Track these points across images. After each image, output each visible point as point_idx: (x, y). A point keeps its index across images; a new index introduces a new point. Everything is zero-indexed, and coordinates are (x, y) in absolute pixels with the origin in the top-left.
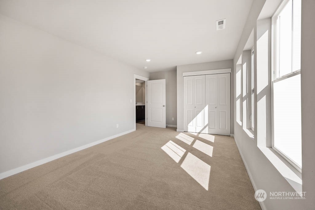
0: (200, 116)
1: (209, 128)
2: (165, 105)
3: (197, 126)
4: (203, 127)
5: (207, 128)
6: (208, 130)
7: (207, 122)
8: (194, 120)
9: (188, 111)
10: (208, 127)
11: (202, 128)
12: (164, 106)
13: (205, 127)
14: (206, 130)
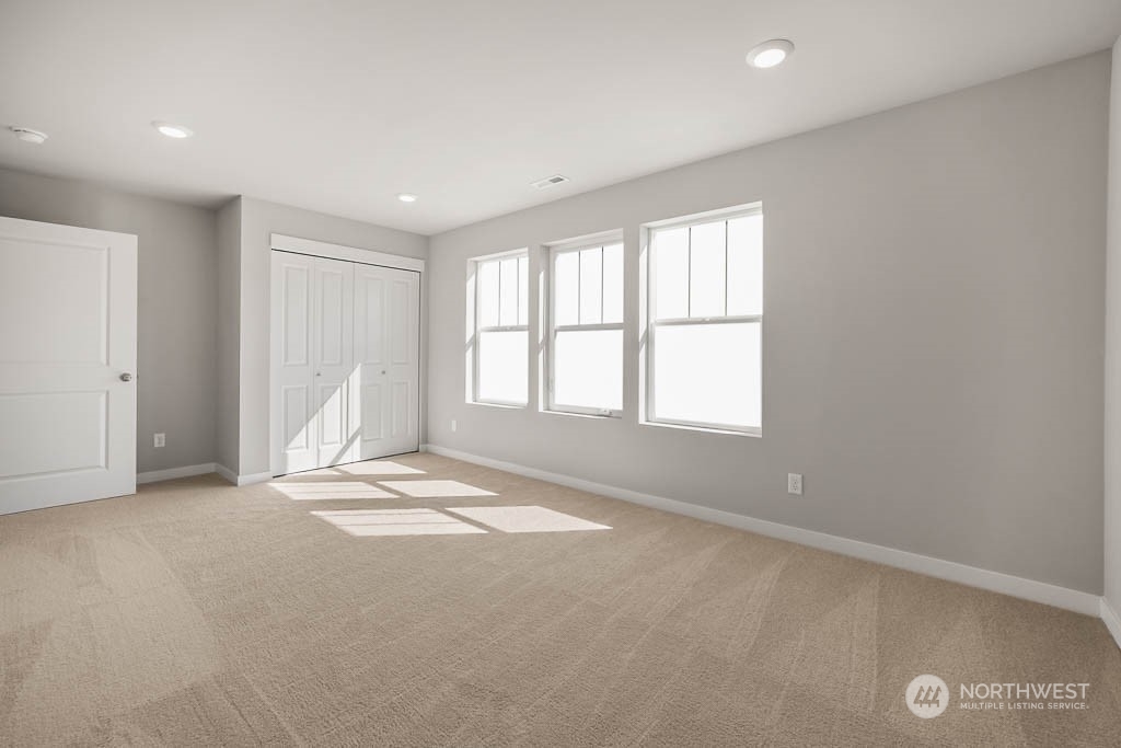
0: (333, 405)
1: (363, 441)
2: (134, 374)
3: (323, 443)
4: (344, 442)
5: (357, 442)
6: (361, 446)
7: (356, 424)
8: (313, 424)
9: (286, 391)
10: (359, 438)
11: (339, 447)
12: (124, 378)
13: (350, 442)
14: (355, 452)
